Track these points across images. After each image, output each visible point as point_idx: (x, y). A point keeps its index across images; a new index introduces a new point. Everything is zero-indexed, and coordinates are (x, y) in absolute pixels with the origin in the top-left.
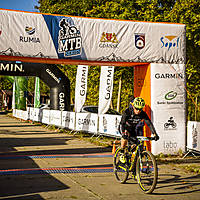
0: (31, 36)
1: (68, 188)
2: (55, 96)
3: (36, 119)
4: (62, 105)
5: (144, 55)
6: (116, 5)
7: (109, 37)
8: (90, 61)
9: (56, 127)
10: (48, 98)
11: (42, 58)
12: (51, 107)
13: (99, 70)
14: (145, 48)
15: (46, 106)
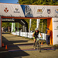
0: (17, 11)
1: (30, 55)
2: (24, 28)
3: (18, 35)
4: (26, 31)
5: (50, 15)
6: (41, 1)
7: (40, 10)
8: (34, 18)
9: (24, 37)
10: (21, 28)
11: (20, 17)
12: (23, 31)
13: (36, 20)
14: (51, 13)
15: (21, 31)
